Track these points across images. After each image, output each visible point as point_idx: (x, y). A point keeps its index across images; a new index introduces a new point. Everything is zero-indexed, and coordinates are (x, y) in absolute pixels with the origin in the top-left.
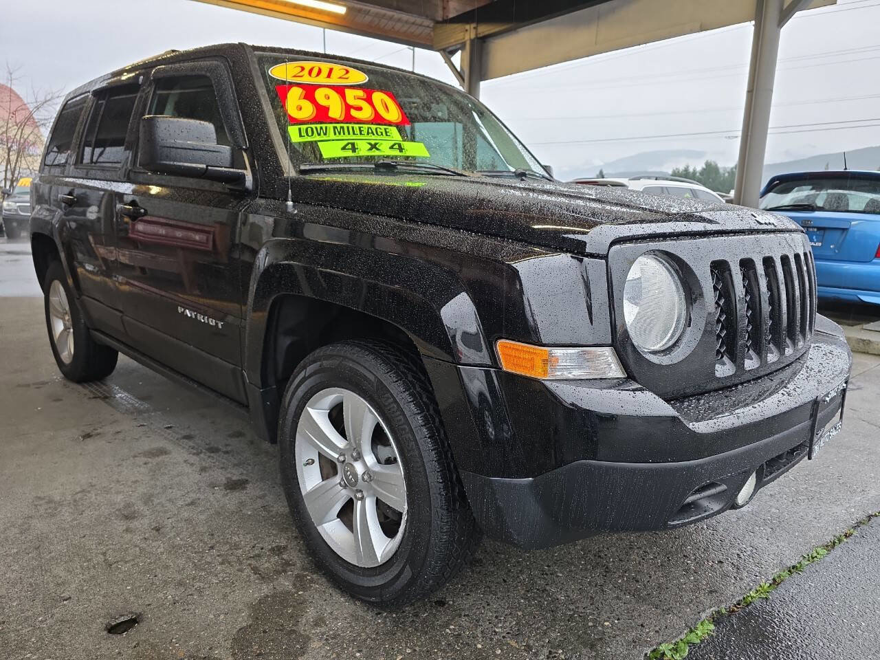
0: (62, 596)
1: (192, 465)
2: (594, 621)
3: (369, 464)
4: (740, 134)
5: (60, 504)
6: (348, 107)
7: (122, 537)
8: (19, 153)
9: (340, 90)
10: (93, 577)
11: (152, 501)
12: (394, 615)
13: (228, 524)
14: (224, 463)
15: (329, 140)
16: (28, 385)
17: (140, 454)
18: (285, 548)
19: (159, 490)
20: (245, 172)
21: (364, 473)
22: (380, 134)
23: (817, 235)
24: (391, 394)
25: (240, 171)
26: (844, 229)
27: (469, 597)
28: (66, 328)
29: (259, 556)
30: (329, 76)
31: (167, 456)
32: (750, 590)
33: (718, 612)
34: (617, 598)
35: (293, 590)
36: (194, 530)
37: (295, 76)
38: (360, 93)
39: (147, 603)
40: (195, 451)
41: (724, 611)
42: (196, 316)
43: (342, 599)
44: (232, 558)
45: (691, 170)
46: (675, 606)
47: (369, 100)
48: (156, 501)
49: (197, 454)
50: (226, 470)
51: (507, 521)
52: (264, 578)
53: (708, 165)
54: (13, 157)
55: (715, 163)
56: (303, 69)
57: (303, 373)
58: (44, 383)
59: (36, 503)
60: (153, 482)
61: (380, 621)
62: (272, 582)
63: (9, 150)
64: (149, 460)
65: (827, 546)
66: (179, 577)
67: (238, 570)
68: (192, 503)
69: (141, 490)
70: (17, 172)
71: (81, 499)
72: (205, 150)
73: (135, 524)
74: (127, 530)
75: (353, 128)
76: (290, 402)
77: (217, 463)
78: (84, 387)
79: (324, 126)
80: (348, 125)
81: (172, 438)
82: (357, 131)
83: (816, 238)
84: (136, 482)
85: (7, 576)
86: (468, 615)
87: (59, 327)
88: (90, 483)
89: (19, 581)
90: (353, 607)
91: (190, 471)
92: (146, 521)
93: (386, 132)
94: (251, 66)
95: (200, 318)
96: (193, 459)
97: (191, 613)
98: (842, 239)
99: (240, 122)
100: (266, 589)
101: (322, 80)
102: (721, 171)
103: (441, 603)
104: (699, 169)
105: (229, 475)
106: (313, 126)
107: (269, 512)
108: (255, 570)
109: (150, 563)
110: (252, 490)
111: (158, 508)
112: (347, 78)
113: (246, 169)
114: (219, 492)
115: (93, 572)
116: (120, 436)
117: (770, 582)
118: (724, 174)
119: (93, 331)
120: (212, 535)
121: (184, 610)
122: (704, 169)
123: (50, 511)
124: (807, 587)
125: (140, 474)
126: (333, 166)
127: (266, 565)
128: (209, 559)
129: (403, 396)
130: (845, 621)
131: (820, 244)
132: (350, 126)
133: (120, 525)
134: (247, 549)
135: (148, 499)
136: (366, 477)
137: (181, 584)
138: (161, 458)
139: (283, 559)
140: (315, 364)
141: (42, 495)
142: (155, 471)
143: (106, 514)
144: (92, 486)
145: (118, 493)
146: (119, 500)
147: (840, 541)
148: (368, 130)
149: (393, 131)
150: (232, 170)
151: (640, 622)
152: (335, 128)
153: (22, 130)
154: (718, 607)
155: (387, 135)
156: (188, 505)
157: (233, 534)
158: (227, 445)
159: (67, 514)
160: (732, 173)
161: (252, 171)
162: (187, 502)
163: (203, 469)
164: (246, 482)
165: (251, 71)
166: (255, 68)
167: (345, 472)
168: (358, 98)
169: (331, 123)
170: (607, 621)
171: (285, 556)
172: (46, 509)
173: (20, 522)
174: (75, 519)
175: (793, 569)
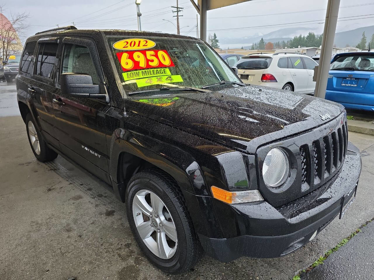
0: (46, 269)
1: (92, 203)
2: (253, 277)
3: (162, 220)
4: (324, 21)
5: (41, 225)
6: (148, 61)
7: (66, 240)
8: (8, 43)
9: (144, 52)
10: (57, 260)
11: (77, 222)
12: (174, 276)
13: (108, 233)
14: (105, 202)
15: (140, 79)
16: (23, 164)
17: (71, 198)
18: (130, 244)
19: (79, 217)
20: (105, 95)
21: (160, 223)
22: (161, 73)
23: (355, 81)
24: (170, 198)
25: (103, 95)
26: (367, 79)
27: (204, 267)
28: (36, 140)
29: (120, 248)
30: (139, 46)
31: (82, 199)
32: (316, 260)
33: (302, 271)
34: (262, 266)
35: (135, 265)
36: (94, 236)
37: (124, 47)
38: (152, 53)
39: (79, 272)
40: (93, 197)
41: (304, 271)
42: (89, 150)
43: (154, 268)
44: (110, 250)
45: (302, 37)
46: (285, 269)
47: (156, 56)
48: (79, 222)
49: (94, 198)
50: (106, 206)
51: (217, 253)
52: (123, 259)
53: (310, 34)
54: (6, 46)
55: (313, 33)
56: (127, 43)
57: (134, 182)
58: (29, 163)
59: (32, 224)
60: (77, 213)
61: (168, 279)
62: (126, 261)
63: (4, 42)
64: (75, 201)
65: (348, 237)
66: (90, 259)
67: (113, 256)
68: (93, 223)
69: (73, 217)
70: (8, 52)
71: (49, 222)
72: (88, 88)
73: (71, 234)
74: (69, 237)
75: (150, 71)
76: (129, 192)
77: (102, 203)
78: (46, 164)
79: (138, 71)
80: (148, 70)
81: (83, 190)
82: (152, 73)
83: (354, 83)
84: (70, 213)
85: (24, 260)
86: (203, 275)
87: (33, 139)
88: (52, 214)
89: (29, 262)
90: (158, 272)
91: (91, 207)
92: (76, 232)
93: (164, 71)
94: (105, 44)
95: (91, 151)
96: (92, 200)
97: (96, 277)
98: (365, 83)
99: (102, 71)
100: (124, 265)
101: (136, 48)
102: (316, 37)
103: (193, 270)
104: (306, 36)
105: (107, 209)
106: (133, 72)
107: (123, 226)
108: (119, 255)
109: (79, 253)
110: (116, 216)
111: (80, 226)
112: (147, 46)
113: (106, 93)
114: (104, 217)
115: (57, 258)
116: (62, 189)
117: (324, 256)
118: (317, 38)
119: (48, 144)
120: (102, 238)
121: (93, 275)
122: (308, 36)
123: (37, 228)
124: (338, 258)
125: (72, 209)
126: (142, 92)
127: (123, 253)
128: (101, 250)
129: (174, 199)
130: (352, 274)
131: (356, 85)
132: (149, 70)
133: (65, 234)
134: (116, 245)
135: (75, 221)
136: (161, 225)
137: (91, 263)
138: (79, 201)
139: (130, 250)
140: (138, 180)
141: (34, 221)
142: (77, 207)
143: (60, 229)
144: (53, 215)
145: (64, 218)
146: (64, 222)
147: (354, 235)
148: (156, 72)
149: (167, 70)
150: (100, 95)
151: (271, 277)
152: (142, 72)
153: (8, 33)
154: (302, 269)
155: (165, 73)
156: (92, 224)
157: (110, 238)
158: (105, 193)
159: (45, 229)
160: (321, 38)
161: (109, 94)
162: (91, 223)
163: (97, 206)
164: (114, 212)
165: (105, 47)
166: (107, 45)
167: (153, 222)
168: (152, 56)
169: (141, 70)
170: (258, 277)
171: (131, 248)
172: (36, 228)
173: (26, 234)
174: (47, 232)
175: (334, 250)
